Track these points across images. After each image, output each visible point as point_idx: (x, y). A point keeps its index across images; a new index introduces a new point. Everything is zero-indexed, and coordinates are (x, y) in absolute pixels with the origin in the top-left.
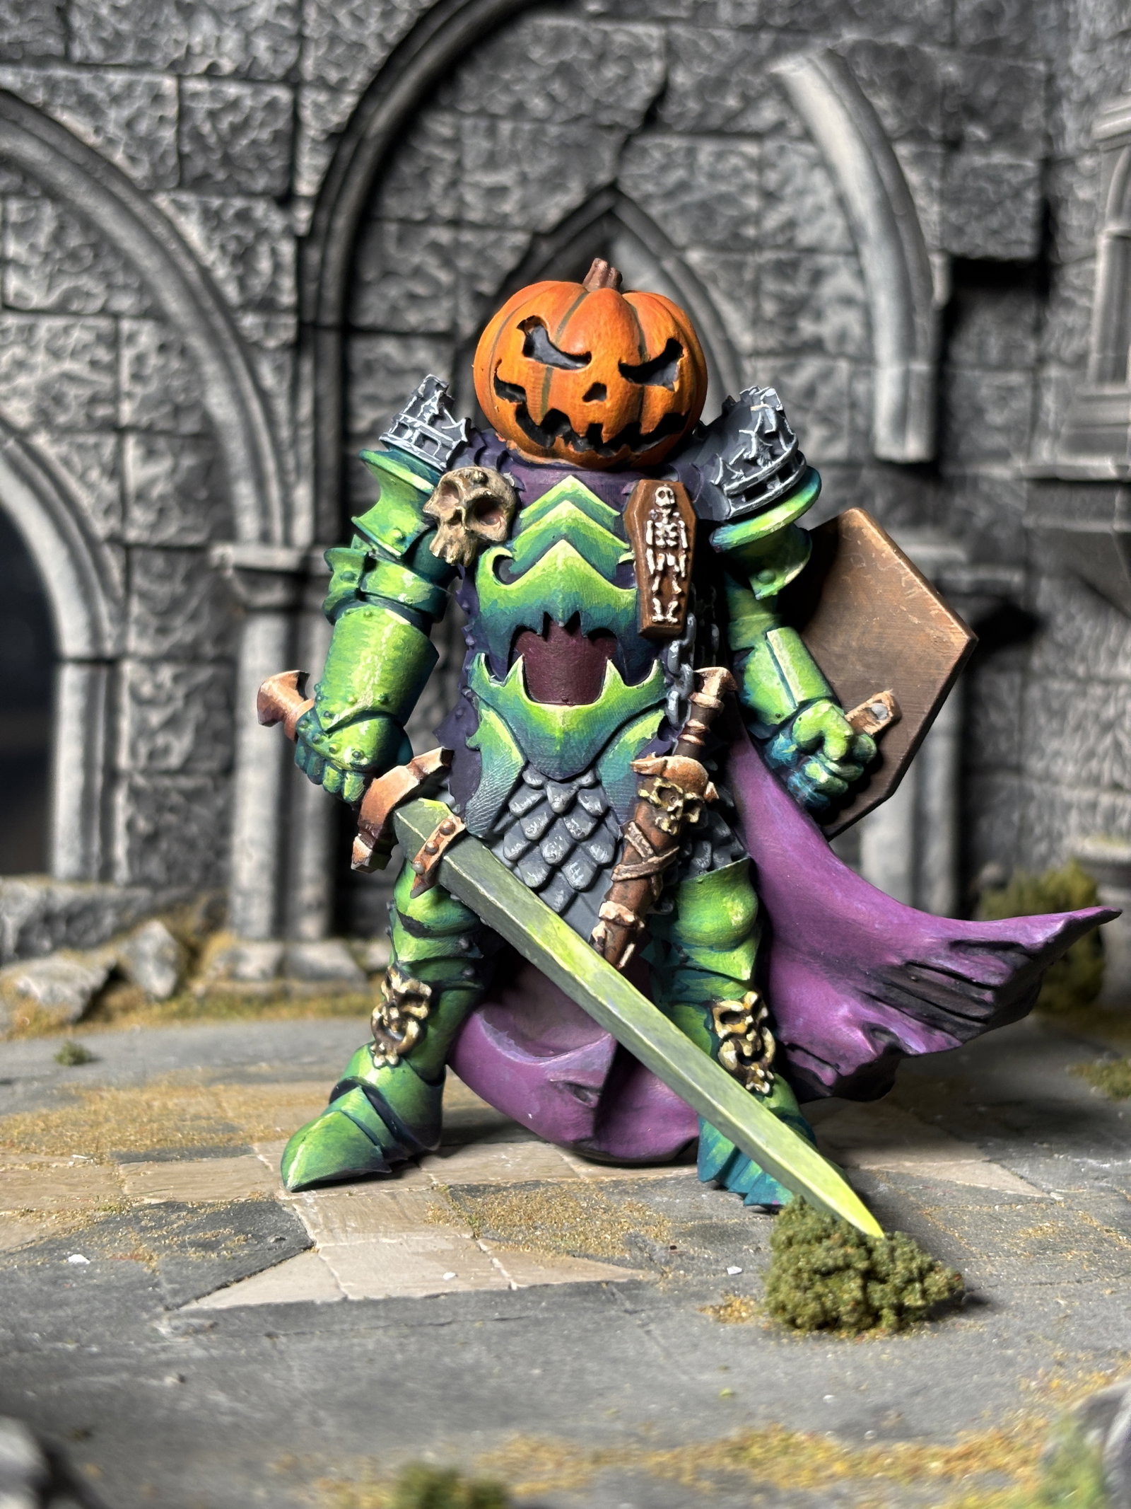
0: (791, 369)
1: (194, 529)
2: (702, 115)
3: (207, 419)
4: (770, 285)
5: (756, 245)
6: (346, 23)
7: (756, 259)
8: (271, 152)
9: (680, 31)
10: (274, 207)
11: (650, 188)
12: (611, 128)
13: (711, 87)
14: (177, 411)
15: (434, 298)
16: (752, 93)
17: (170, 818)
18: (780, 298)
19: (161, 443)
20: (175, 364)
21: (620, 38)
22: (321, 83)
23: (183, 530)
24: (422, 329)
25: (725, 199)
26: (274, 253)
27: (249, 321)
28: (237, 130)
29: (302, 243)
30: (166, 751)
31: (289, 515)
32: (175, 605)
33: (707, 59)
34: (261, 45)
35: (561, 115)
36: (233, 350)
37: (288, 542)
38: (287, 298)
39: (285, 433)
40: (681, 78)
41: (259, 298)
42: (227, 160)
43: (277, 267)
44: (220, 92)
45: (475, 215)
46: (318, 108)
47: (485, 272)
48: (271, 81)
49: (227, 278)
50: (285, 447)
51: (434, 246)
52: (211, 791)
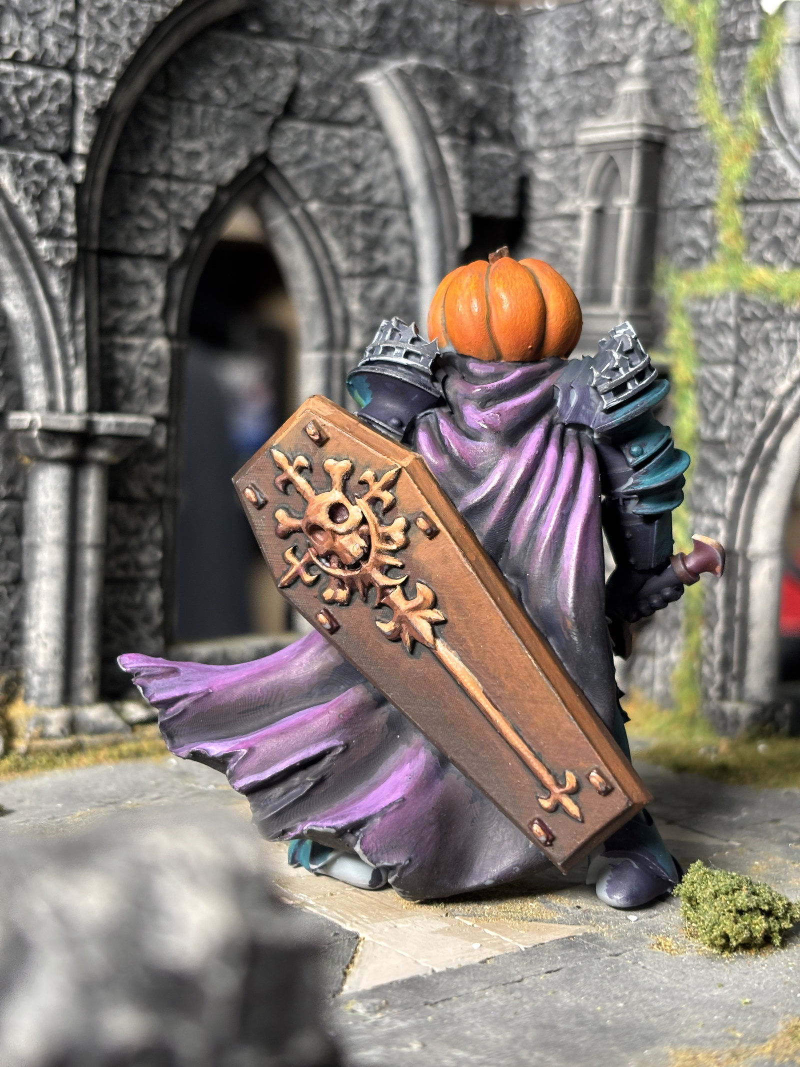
0: (370, 287)
2: (318, 108)
4: (359, 228)
5: (349, 200)
6: (108, 29)
7: (349, 210)
8: (57, 120)
9: (303, 48)
10: (60, 162)
11: (285, 157)
12: (263, 114)
13: (323, 89)
15: (154, 230)
16: (346, 95)
18: (364, 237)
21: (269, 51)
22: (90, 71)
24: (146, 252)
25: (332, 167)
26: (61, 194)
27: (43, 246)
28: (35, 102)
29: (79, 188)
31: (69, 391)
33: (319, 69)
34: (50, 40)
35: (233, 103)
36: (29, 266)
37: (69, 410)
38: (70, 230)
39: (66, 328)
40: (306, 82)
41: (51, 228)
42: (27, 125)
43: (63, 206)
44: (22, 73)
45: (180, 171)
46: (89, 89)
47: (188, 212)
48: (57, 67)
49: (29, 213)
50: (67, 338)
51: (154, 193)
52: (5, 596)
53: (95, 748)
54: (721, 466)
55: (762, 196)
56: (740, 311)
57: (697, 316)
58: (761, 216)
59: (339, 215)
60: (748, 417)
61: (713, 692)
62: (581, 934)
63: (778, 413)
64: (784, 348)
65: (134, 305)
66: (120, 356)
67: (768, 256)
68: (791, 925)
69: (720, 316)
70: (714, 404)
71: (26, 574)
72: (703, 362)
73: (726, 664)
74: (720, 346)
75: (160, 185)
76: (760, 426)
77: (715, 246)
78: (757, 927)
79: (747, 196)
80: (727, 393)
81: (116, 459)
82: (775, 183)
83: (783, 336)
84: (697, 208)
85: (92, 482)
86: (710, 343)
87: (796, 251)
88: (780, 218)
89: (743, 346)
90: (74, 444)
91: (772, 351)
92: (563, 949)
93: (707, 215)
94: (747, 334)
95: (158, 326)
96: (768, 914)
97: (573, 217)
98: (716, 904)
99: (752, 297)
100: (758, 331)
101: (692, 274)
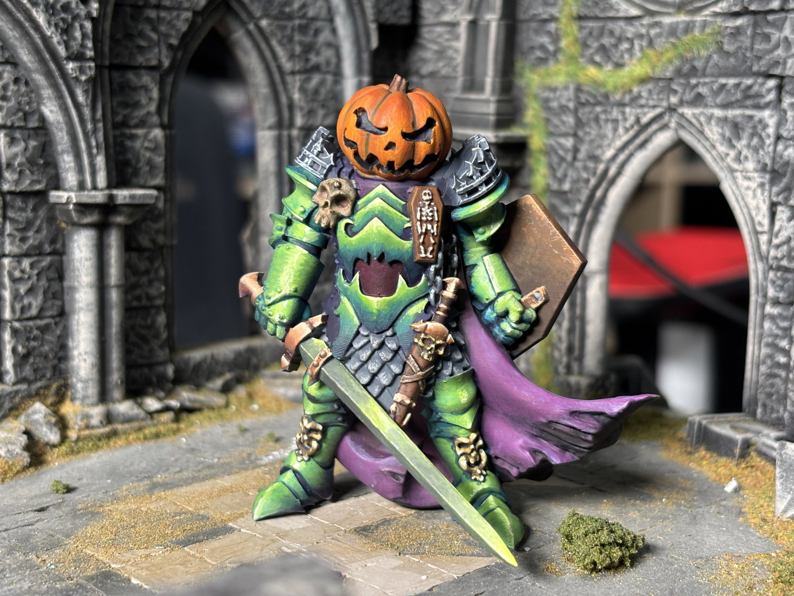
0: (308, 80)
1: (39, 182)
3: (43, 119)
4: (297, 37)
5: (290, 17)
7: (290, 24)
14: (26, 116)
15: (149, 48)
17: (34, 344)
18: (301, 43)
19: (18, 135)
20: (23, 89)
23: (33, 182)
24: (144, 64)
26: (82, 27)
27: (70, 66)
29: (93, 20)
30: (30, 305)
31: (94, 173)
32: (29, 224)
36: (60, 81)
37: (95, 188)
38: (90, 53)
39: (89, 126)
41: (76, 52)
43: (84, 36)
47: (173, 33)
49: (59, 43)
50: (90, 134)
51: (149, 20)
52: (53, 326)
53: (125, 433)
54: (565, 210)
55: (592, 14)
56: (577, 98)
57: (547, 101)
58: (592, 29)
59: (283, 28)
60: (585, 175)
61: (562, 369)
62: (494, 564)
63: (606, 172)
64: (610, 126)
65: (137, 105)
66: (129, 143)
67: (597, 58)
68: (637, 551)
69: (564, 102)
70: (560, 164)
71: (67, 308)
72: (551, 134)
73: (570, 349)
74: (563, 122)
75: (153, 14)
76: (593, 181)
77: (558, 50)
78: (614, 555)
79: (582, 14)
80: (569, 157)
81: (130, 222)
82: (602, 6)
83: (609, 117)
84: (545, 21)
85: (114, 239)
86: (556, 121)
87: (618, 55)
88: (606, 32)
89: (579, 123)
90: (99, 213)
91: (600, 127)
92: (483, 576)
93: (552, 26)
94: (583, 114)
95: (155, 119)
96: (620, 545)
97: (453, 25)
98: (586, 540)
99: (585, 88)
100: (591, 112)
101: (542, 70)
